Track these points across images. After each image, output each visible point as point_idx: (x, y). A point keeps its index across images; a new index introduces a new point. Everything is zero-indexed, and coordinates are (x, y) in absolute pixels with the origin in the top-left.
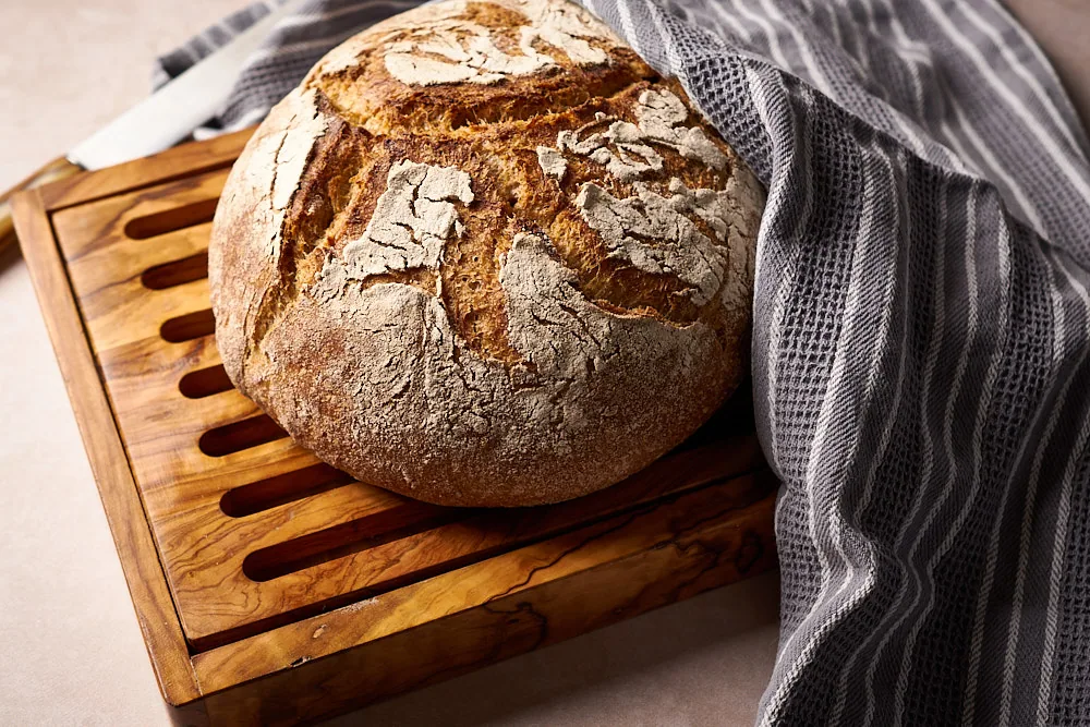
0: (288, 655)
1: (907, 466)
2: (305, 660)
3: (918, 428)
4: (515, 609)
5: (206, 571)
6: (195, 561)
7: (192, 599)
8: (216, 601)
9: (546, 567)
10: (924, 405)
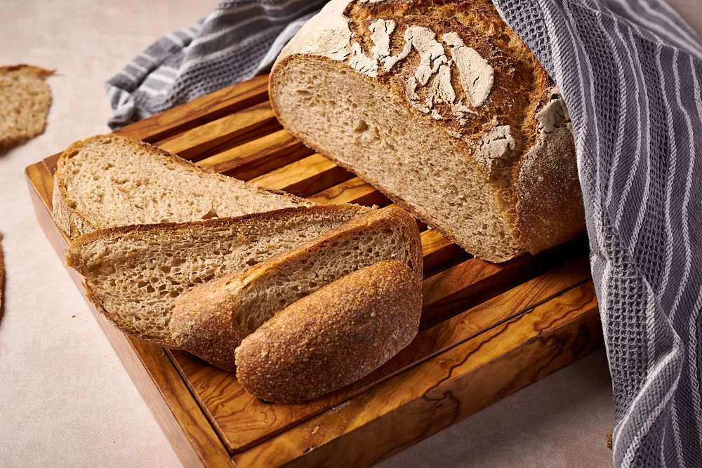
0: (300, 447)
1: (655, 256)
2: (311, 449)
3: (663, 228)
4: (441, 397)
5: (232, 401)
6: (222, 396)
7: (228, 421)
8: (245, 421)
9: (459, 365)
10: (667, 211)
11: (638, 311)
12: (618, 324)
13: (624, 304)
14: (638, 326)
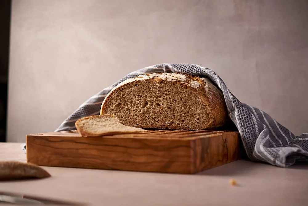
11: (250, 118)
12: (244, 126)
13: (245, 117)
14: (251, 123)
